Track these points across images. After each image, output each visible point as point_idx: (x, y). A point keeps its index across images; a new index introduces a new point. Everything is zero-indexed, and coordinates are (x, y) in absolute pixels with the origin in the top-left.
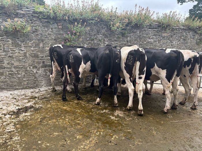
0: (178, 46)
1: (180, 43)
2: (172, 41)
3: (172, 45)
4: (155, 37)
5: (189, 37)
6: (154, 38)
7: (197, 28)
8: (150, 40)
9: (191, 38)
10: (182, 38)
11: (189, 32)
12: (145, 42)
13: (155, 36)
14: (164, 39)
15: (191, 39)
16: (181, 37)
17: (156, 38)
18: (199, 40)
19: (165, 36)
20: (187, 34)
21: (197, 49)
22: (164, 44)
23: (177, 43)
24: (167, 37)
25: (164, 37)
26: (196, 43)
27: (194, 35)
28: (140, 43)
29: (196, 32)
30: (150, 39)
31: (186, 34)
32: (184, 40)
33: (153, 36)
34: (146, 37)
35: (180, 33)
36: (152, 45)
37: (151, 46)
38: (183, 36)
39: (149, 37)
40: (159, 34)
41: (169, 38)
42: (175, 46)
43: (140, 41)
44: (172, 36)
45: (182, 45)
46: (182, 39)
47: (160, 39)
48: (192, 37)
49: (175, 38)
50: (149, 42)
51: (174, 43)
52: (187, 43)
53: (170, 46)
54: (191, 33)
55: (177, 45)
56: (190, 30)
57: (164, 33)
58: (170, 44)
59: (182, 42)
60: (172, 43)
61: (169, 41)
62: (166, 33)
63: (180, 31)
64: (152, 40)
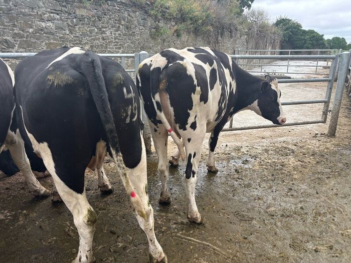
0: (117, 40)
1: (119, 34)
2: (103, 29)
3: (104, 39)
4: (58, 17)
5: (136, 22)
6: (55, 19)
7: (147, 4)
8: (43, 24)
9: (139, 24)
10: (123, 22)
11: (134, 12)
12: (31, 30)
13: (58, 14)
14: (83, 24)
15: (141, 28)
16: (119, 21)
17: (61, 19)
18: (154, 28)
19: (83, 16)
20: (131, 14)
21: (153, 46)
22: (84, 34)
23: (115, 34)
24: (89, 19)
25: (81, 19)
26: (151, 35)
27: (144, 19)
28: (15, 31)
29: (146, 12)
30: (42, 20)
31: (129, 15)
32: (127, 28)
33: (52, 15)
34: (30, 15)
35: (117, 11)
36: (51, 36)
37: (52, 41)
38: (124, 20)
39: (41, 15)
40: (66, 10)
41: (94, 21)
42: (111, 42)
43: (14, 25)
44: (100, 18)
45: (125, 39)
46: (122, 25)
47: (72, 22)
48: (142, 21)
49: (108, 23)
50: (42, 30)
51: (108, 33)
52: (133, 34)
53: (101, 40)
54: (138, 13)
55: (115, 39)
56: (135, 6)
57: (79, 8)
58: (100, 36)
59: (124, 32)
60: (104, 35)
61: (96, 30)
62: (85, 8)
63: (116, 7)
64: (50, 24)
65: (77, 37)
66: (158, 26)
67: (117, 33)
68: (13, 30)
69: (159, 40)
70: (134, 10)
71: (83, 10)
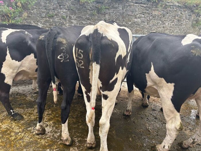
2: (164, 22)
3: (163, 27)
4: (143, 16)
5: (184, 18)
7: (194, 6)
8: (136, 20)
9: (186, 18)
10: (177, 18)
12: (130, 23)
13: (143, 14)
14: (154, 19)
15: (187, 20)
16: (175, 17)
17: (145, 17)
18: (195, 21)
19: (155, 15)
20: (183, 13)
22: (154, 25)
23: (170, 25)
24: (158, 16)
25: (154, 17)
26: (192, 25)
27: (190, 15)
29: (192, 11)
30: (136, 18)
31: (181, 13)
32: (178, 21)
33: (141, 15)
34: (131, 15)
35: (175, 11)
36: (138, 26)
37: (138, 29)
38: (178, 16)
39: (136, 15)
40: (148, 12)
41: (161, 18)
42: (168, 29)
43: (124, 21)
44: (164, 16)
45: (176, 28)
47: (149, 18)
48: (188, 17)
49: (168, 18)
50: (135, 23)
51: (167, 24)
52: (181, 25)
53: (162, 28)
54: (187, 12)
55: (170, 27)
56: (186, 8)
57: (154, 10)
58: (162, 26)
59: (176, 23)
60: (164, 25)
61: (161, 22)
62: (157, 10)
63: (174, 9)
64: (139, 20)
65: (150, 26)
66: (198, 19)
67: (172, 24)
68: (123, 23)
69: (197, 28)
70: (185, 10)
71: (156, 11)
